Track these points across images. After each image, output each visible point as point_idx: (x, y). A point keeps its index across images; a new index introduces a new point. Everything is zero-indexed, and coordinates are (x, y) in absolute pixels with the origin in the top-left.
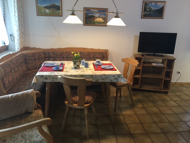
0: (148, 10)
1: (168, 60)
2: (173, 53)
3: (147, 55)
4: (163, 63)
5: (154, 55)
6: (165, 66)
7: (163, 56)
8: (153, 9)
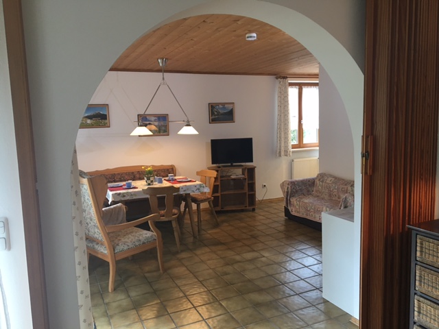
0: (216, 113)
1: (248, 169)
2: (252, 161)
3: (224, 166)
4: (243, 174)
5: (232, 166)
6: (246, 177)
7: (242, 166)
8: (221, 111)
